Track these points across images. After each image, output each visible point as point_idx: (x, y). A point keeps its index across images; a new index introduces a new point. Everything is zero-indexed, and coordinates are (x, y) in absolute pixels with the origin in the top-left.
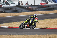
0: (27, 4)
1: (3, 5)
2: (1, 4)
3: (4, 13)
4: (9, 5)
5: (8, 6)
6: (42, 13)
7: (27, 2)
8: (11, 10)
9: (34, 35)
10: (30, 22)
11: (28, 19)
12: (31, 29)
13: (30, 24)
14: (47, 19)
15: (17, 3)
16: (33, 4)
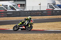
8: (14, 15)
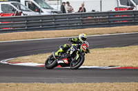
0: (82, 9)
1: (24, 12)
2: (20, 9)
3: (27, 30)
4: (39, 11)
5: (37, 14)
6: (119, 31)
7: (83, 5)
9: (99, 85)
10: (70, 52)
11: (65, 46)
12: (71, 69)
13: (69, 58)
14: (130, 45)
15: (57, 8)
16: (98, 10)
